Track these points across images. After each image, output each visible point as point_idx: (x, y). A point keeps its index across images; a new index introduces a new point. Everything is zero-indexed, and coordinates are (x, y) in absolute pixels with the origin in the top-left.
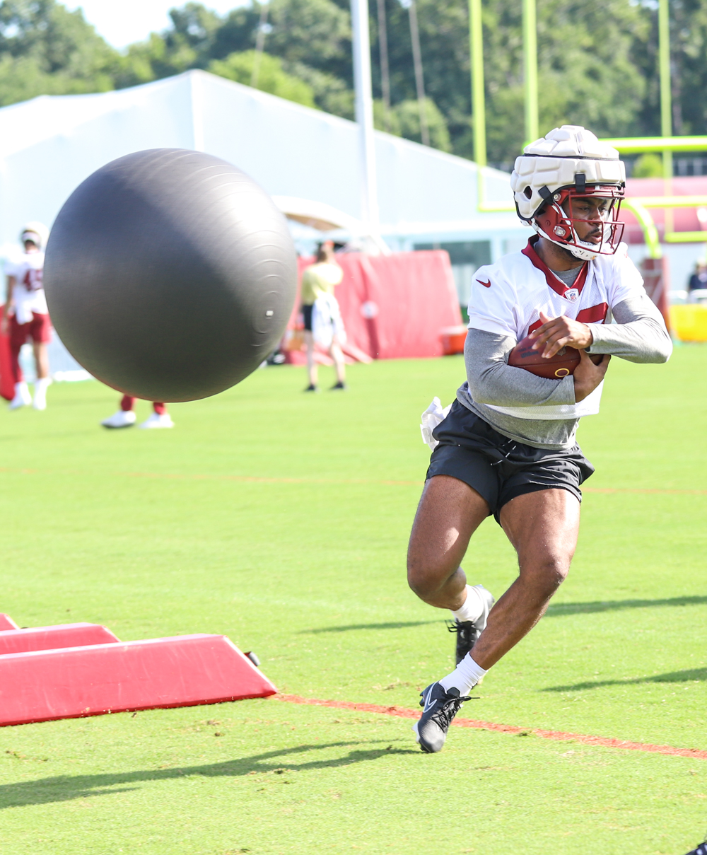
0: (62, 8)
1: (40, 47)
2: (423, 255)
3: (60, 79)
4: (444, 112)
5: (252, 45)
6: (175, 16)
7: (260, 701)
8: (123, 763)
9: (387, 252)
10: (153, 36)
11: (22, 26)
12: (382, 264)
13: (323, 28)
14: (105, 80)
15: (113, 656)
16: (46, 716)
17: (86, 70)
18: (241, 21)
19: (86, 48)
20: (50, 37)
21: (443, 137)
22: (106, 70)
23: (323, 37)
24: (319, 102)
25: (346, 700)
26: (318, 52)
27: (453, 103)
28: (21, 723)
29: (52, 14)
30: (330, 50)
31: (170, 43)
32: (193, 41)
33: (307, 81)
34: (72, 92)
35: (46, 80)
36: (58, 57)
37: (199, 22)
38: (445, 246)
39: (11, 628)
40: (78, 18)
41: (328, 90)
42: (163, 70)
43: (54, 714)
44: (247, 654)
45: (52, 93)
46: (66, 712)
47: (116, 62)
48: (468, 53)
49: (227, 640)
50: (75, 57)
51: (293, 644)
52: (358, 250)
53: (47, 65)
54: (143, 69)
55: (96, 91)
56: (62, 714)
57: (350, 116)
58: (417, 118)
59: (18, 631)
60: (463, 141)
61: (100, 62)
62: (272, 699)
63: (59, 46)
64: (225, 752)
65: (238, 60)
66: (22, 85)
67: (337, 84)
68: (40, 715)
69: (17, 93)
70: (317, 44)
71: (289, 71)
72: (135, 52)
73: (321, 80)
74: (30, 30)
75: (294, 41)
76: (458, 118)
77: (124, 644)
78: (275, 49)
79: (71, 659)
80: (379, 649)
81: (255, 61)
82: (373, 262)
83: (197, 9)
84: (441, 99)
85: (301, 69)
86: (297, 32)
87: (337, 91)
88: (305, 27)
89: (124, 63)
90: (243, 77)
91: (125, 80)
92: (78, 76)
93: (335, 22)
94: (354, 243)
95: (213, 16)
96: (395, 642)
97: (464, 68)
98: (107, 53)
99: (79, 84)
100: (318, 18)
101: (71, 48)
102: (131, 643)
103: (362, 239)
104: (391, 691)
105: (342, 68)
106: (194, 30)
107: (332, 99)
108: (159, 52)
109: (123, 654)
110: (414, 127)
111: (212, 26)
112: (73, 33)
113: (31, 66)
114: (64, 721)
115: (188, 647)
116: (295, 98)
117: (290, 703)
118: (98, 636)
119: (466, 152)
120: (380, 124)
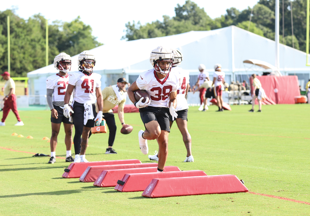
0: (199, 8)
1: (192, 18)
2: (291, 77)
3: (197, 27)
4: (298, 39)
5: (248, 20)
6: (228, 11)
7: (244, 193)
8: (207, 208)
9: (281, 75)
10: (222, 16)
11: (188, 12)
12: (280, 79)
13: (267, 15)
14: (209, 27)
15: (206, 179)
16: (187, 194)
17: (204, 25)
18: (245, 13)
19: (204, 19)
20: (195, 15)
21: (297, 45)
22: (209, 24)
23: (267, 18)
24: (265, 35)
25: (267, 194)
26: (266, 21)
27: (301, 37)
28: (180, 196)
29: (196, 9)
30: (269, 21)
31: (226, 18)
32: (233, 18)
33: (262, 29)
34: (200, 30)
35: (193, 26)
36: (197, 21)
37: (234, 13)
38: (297, 74)
39: (179, 170)
40: (203, 10)
41: (267, 32)
42: (224, 25)
43: (189, 194)
44: (241, 180)
45: (195, 30)
46: (193, 194)
47: (212, 22)
48: (306, 24)
49: (236, 176)
50: (201, 21)
51: (253, 178)
52: (274, 75)
53: (194, 23)
54: (219, 25)
55: (206, 30)
56: (191, 194)
57: (273, 39)
58: (291, 40)
59: (181, 171)
60: (303, 47)
61: (208, 22)
62: (247, 193)
63: (197, 18)
64: (234, 206)
65: (244, 23)
66: (187, 28)
67: (270, 30)
68: (185, 194)
69: (186, 30)
70: (265, 20)
71: (257, 27)
72: (217, 20)
73: (266, 29)
74: (190, 13)
75: (259, 19)
76: (302, 41)
77: (209, 176)
78: (254, 21)
79: (194, 179)
80: (276, 181)
81: (249, 24)
82: (277, 78)
83: (234, 9)
84: (297, 36)
85: (260, 26)
86: (260, 16)
87: (270, 32)
88: (262, 15)
89: (214, 23)
90: (246, 28)
91: (214, 27)
92: (202, 26)
93: (270, 14)
94: (273, 73)
95: (238, 11)
96: (280, 179)
97: (304, 27)
98: (210, 20)
99: (202, 28)
100: (265, 13)
101: (201, 18)
102: (210, 176)
103: (275, 72)
104: (279, 192)
105: (272, 26)
106: (233, 15)
107: (268, 34)
108: (223, 21)
109: (208, 179)
110: (290, 43)
111: (237, 14)
112: (201, 14)
113: (189, 23)
114: (192, 196)
115: (225, 178)
116: (259, 34)
117: (252, 194)
118: (202, 173)
119: (304, 50)
120: (281, 42)
